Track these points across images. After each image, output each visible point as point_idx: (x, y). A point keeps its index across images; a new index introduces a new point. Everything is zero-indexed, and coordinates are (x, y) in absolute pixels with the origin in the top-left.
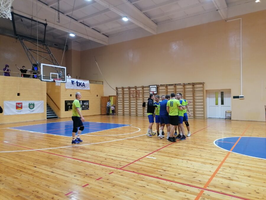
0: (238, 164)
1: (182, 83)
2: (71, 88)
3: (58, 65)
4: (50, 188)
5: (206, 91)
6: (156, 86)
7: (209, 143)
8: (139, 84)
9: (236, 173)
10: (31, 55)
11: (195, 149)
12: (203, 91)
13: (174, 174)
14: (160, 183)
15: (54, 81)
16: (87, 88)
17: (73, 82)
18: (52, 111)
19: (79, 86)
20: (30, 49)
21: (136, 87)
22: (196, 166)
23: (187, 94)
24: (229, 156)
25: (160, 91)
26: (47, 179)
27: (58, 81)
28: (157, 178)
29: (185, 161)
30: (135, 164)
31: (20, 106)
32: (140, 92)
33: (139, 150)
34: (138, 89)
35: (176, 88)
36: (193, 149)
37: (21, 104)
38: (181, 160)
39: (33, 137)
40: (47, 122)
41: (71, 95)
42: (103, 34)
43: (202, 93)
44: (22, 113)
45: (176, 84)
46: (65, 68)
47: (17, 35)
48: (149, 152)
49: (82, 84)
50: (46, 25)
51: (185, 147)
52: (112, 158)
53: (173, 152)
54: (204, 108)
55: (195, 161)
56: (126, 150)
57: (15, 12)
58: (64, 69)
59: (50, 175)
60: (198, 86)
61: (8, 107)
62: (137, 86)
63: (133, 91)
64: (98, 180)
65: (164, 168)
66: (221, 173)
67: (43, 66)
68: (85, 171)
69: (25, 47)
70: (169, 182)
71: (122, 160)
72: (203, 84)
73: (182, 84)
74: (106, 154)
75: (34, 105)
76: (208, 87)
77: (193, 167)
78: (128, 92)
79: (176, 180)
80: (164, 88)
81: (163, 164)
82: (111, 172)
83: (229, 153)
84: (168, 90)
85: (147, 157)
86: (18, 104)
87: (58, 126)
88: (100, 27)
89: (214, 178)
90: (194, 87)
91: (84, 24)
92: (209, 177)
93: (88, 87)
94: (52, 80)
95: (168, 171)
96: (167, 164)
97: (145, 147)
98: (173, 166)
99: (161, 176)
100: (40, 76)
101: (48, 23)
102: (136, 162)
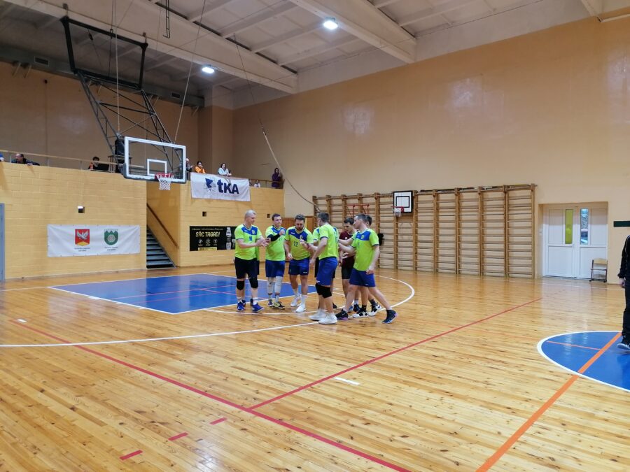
0: (591, 416)
1: (476, 186)
2: (206, 197)
3: (169, 142)
4: (37, 455)
5: (541, 206)
6: (409, 194)
7: (525, 346)
8: (368, 189)
9: (577, 446)
10: (106, 118)
11: (478, 362)
12: (532, 206)
13: (388, 434)
14: (337, 461)
15: (156, 180)
16: (244, 197)
17: (209, 183)
18: (161, 250)
19: (225, 192)
20: (102, 104)
21: (361, 195)
22: (463, 412)
23: (488, 213)
24: (570, 388)
25: (419, 205)
26: (50, 427)
27: (165, 179)
28: (338, 444)
29: (436, 396)
30: (297, 397)
31: (83, 236)
32: (371, 207)
33: (323, 358)
34: (366, 201)
35: (459, 199)
36: (473, 361)
37: (87, 233)
38: (425, 394)
39: (88, 312)
40: (148, 275)
41: (204, 214)
42: (283, 66)
43: (530, 212)
44: (88, 253)
45: (461, 189)
46: (184, 148)
47: (75, 71)
48: (347, 364)
49: (231, 188)
50: (144, 46)
51: (451, 356)
52: (244, 378)
53: (412, 369)
54: (533, 251)
55: (464, 398)
56: (292, 354)
57: (72, 16)
58: (182, 150)
59: (62, 415)
60: (518, 193)
61: (56, 240)
62: (364, 193)
63: (354, 206)
64: (172, 439)
65: (369, 414)
66: (531, 440)
67: (131, 143)
68: (155, 409)
69: (92, 99)
70: (364, 460)
71: (268, 382)
72: (532, 188)
73: (476, 189)
74: (233, 363)
75: (116, 235)
76: (544, 197)
77: (453, 417)
78: (341, 208)
79: (388, 456)
80: (430, 198)
81: (371, 400)
82: (221, 417)
83: (575, 377)
84: (441, 205)
85: (337, 378)
86: (81, 231)
87: (174, 284)
88: (277, 50)
89: (505, 458)
90: (509, 197)
91: (235, 42)
92: (490, 453)
93: (246, 194)
94: (151, 176)
95: (377, 424)
96: (382, 401)
97: (345, 349)
98: (396, 410)
99: (352, 438)
100: (122, 167)
101: (149, 41)
102: (301, 394)
